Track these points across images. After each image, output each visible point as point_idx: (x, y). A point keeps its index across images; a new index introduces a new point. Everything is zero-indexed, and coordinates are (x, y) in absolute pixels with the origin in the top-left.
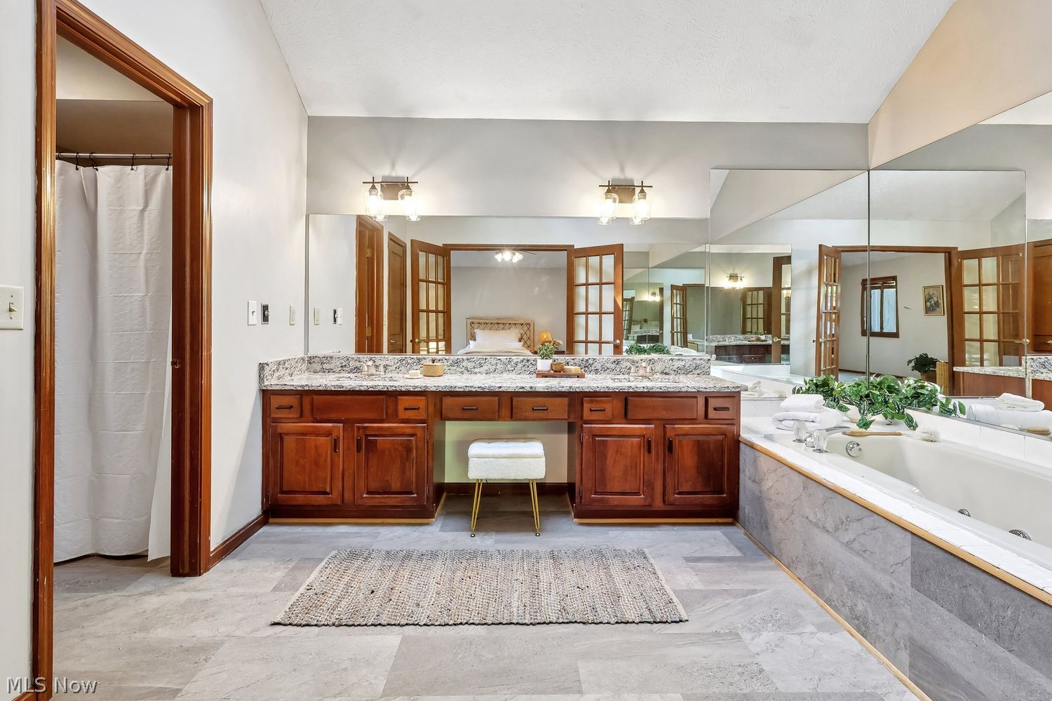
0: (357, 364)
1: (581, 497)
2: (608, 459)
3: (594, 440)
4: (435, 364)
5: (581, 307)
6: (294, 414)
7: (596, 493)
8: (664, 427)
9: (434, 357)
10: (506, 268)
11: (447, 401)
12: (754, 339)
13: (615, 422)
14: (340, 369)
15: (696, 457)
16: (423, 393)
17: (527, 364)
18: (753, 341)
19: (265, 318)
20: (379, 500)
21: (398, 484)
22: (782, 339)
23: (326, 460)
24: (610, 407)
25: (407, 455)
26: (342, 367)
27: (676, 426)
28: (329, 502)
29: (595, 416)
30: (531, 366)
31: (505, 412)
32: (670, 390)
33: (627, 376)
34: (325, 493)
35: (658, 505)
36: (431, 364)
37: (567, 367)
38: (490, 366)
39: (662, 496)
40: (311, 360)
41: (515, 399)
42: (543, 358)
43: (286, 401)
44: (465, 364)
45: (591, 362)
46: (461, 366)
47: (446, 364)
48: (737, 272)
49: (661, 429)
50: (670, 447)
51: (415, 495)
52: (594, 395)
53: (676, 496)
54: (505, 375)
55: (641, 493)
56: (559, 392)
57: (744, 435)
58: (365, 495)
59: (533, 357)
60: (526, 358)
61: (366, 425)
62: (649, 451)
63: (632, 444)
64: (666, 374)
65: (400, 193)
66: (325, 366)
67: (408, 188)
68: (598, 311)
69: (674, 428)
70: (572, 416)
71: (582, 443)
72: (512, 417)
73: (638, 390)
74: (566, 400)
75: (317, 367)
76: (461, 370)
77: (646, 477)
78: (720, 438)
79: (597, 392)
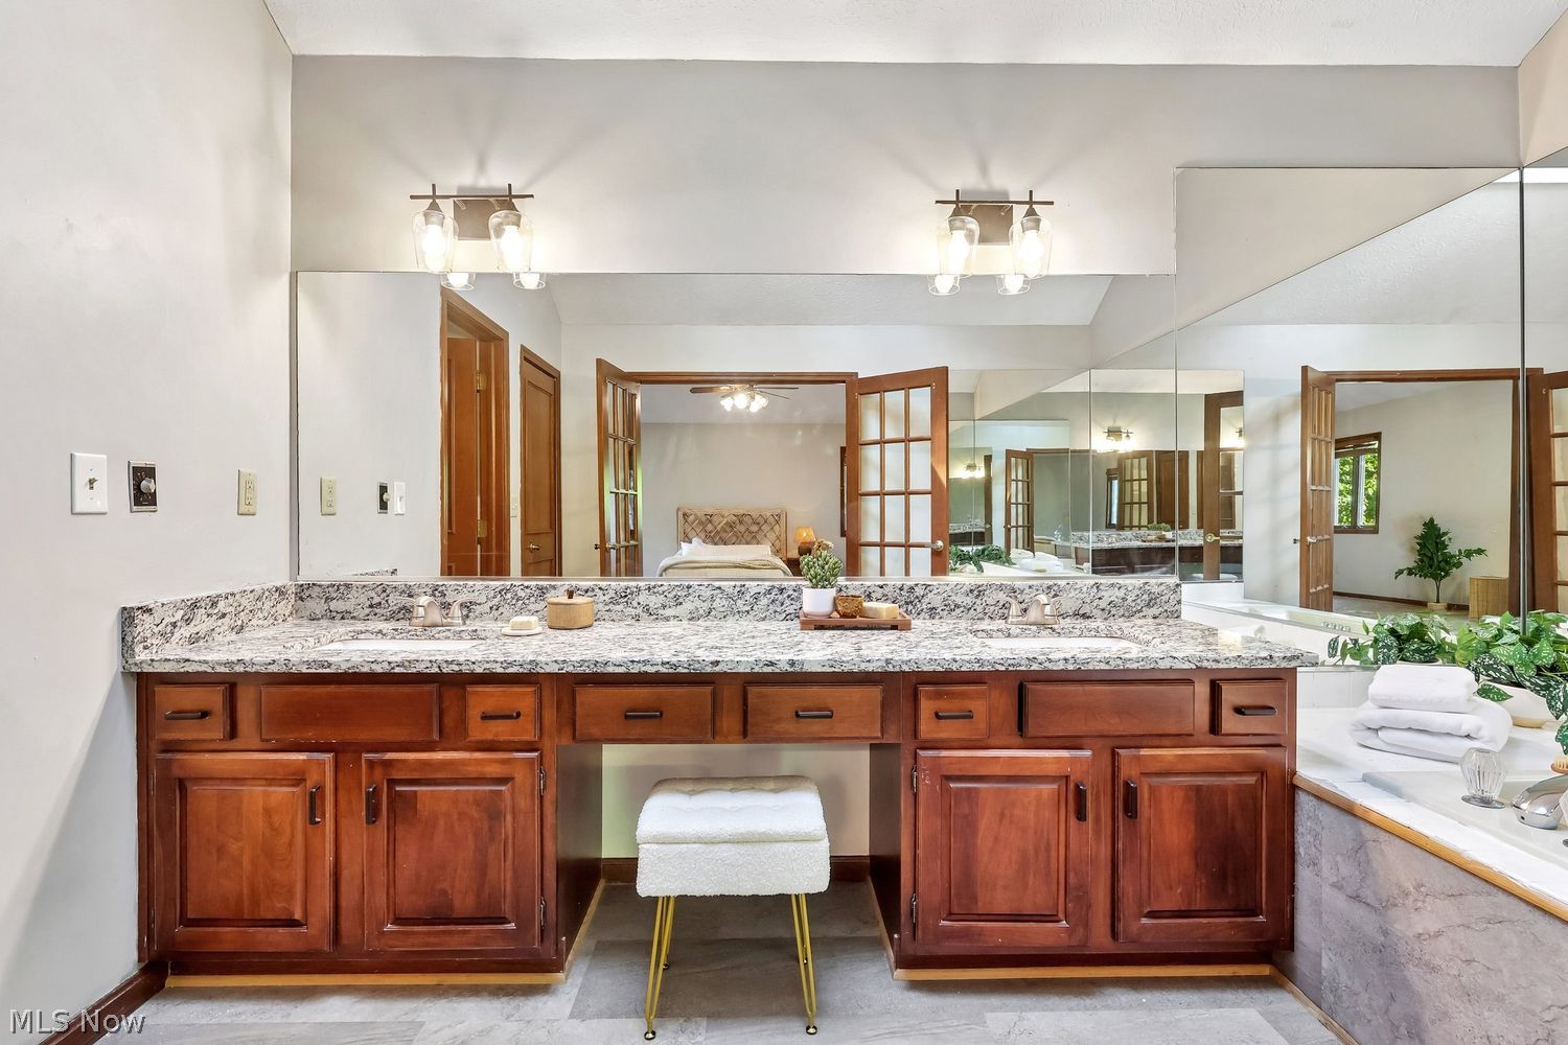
0: (405, 600)
1: (914, 927)
2: (981, 834)
3: (945, 791)
4: (576, 600)
5: (871, 482)
6: (214, 730)
7: (950, 916)
8: (1114, 754)
9: (574, 583)
10: (739, 422)
11: (588, 696)
12: (1153, 537)
13: (992, 742)
14: (367, 611)
15: (1192, 827)
16: (527, 679)
17: (780, 597)
18: (1151, 541)
19: (143, 498)
20: (423, 938)
21: (470, 901)
22: (1222, 538)
23: (291, 844)
24: (985, 707)
25: (491, 829)
26: (371, 606)
27: (1144, 752)
28: (301, 946)
29: (948, 731)
30: (788, 602)
31: (730, 721)
32: (1129, 665)
33: (1000, 624)
34: (292, 923)
35: (1101, 940)
36: (564, 599)
37: (866, 604)
38: (698, 603)
39: (1108, 921)
40: (303, 592)
41: (753, 690)
42: (815, 586)
43: (191, 698)
44: (643, 598)
45: (919, 591)
46: (635, 604)
47: (603, 598)
48: (1121, 424)
49: (1106, 758)
50: (1129, 801)
51: (512, 926)
52: (946, 680)
53: (1144, 921)
54: (732, 626)
55: (1061, 916)
56: (860, 672)
57: (1306, 772)
58: (389, 927)
59: (791, 583)
60: (776, 584)
61: (390, 756)
62: (1081, 815)
63: (1039, 795)
64: (1085, 616)
65: (494, 220)
66: (333, 605)
67: (512, 207)
68: (903, 489)
69: (1138, 758)
70: (892, 729)
71: (915, 795)
72: (745, 734)
73: (1050, 666)
74: (876, 692)
75: (317, 606)
76: (633, 612)
77: (1072, 875)
78: (1251, 780)
79: (953, 672)
